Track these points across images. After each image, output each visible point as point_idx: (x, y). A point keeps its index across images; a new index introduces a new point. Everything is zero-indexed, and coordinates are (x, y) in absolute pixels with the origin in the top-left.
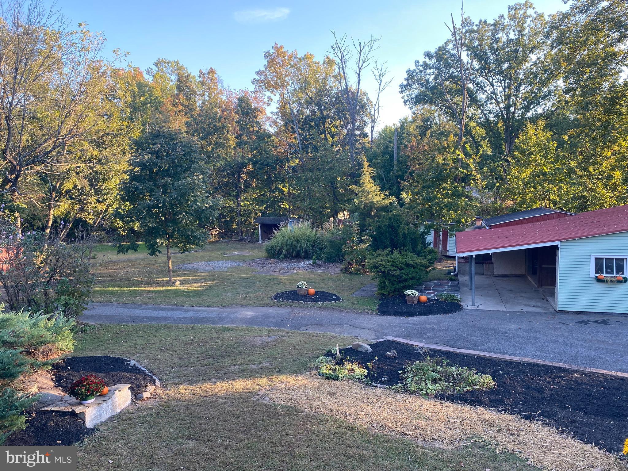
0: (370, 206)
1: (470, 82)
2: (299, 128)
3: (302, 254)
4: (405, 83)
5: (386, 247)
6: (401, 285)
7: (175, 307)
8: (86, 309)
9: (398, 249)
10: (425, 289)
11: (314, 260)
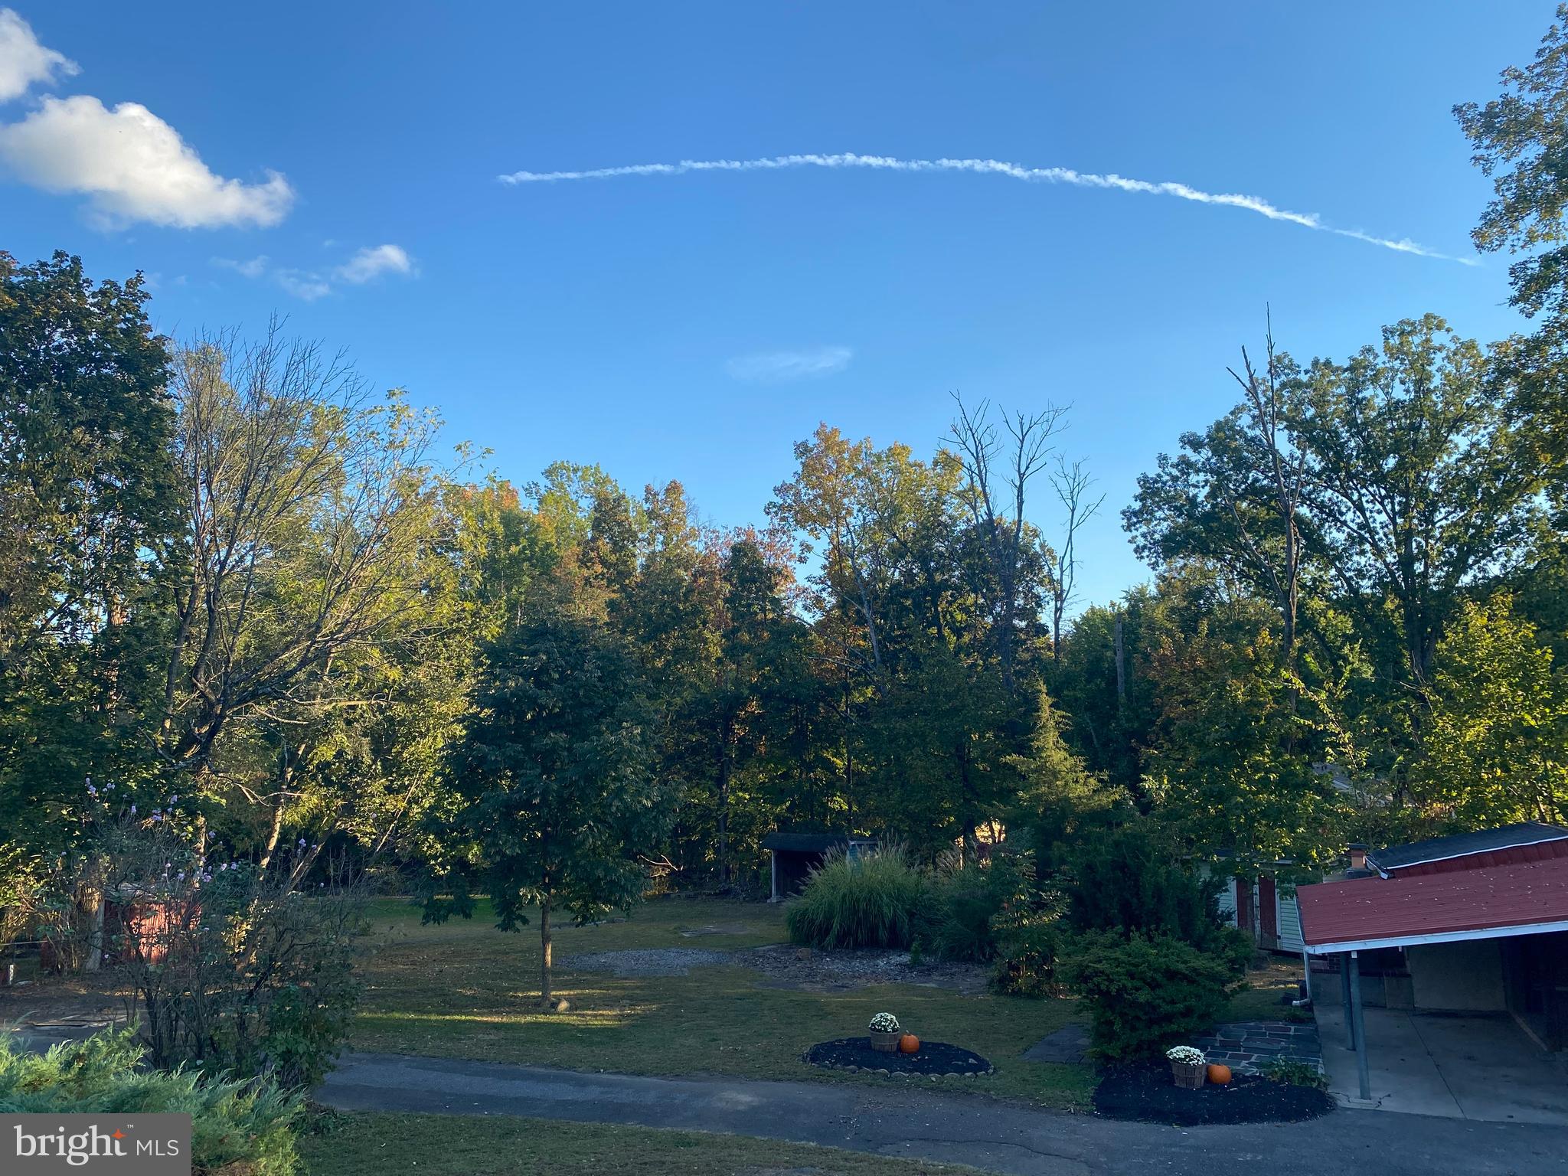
0: (1062, 809)
1: (1302, 504)
2: (874, 613)
3: (883, 935)
4: (1137, 505)
5: (1109, 923)
6: (1156, 1031)
7: (554, 1071)
8: (333, 1068)
9: (1144, 930)
10: (1224, 1045)
11: (916, 952)
